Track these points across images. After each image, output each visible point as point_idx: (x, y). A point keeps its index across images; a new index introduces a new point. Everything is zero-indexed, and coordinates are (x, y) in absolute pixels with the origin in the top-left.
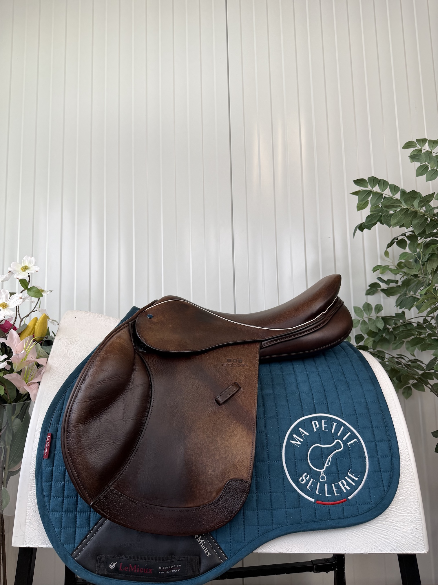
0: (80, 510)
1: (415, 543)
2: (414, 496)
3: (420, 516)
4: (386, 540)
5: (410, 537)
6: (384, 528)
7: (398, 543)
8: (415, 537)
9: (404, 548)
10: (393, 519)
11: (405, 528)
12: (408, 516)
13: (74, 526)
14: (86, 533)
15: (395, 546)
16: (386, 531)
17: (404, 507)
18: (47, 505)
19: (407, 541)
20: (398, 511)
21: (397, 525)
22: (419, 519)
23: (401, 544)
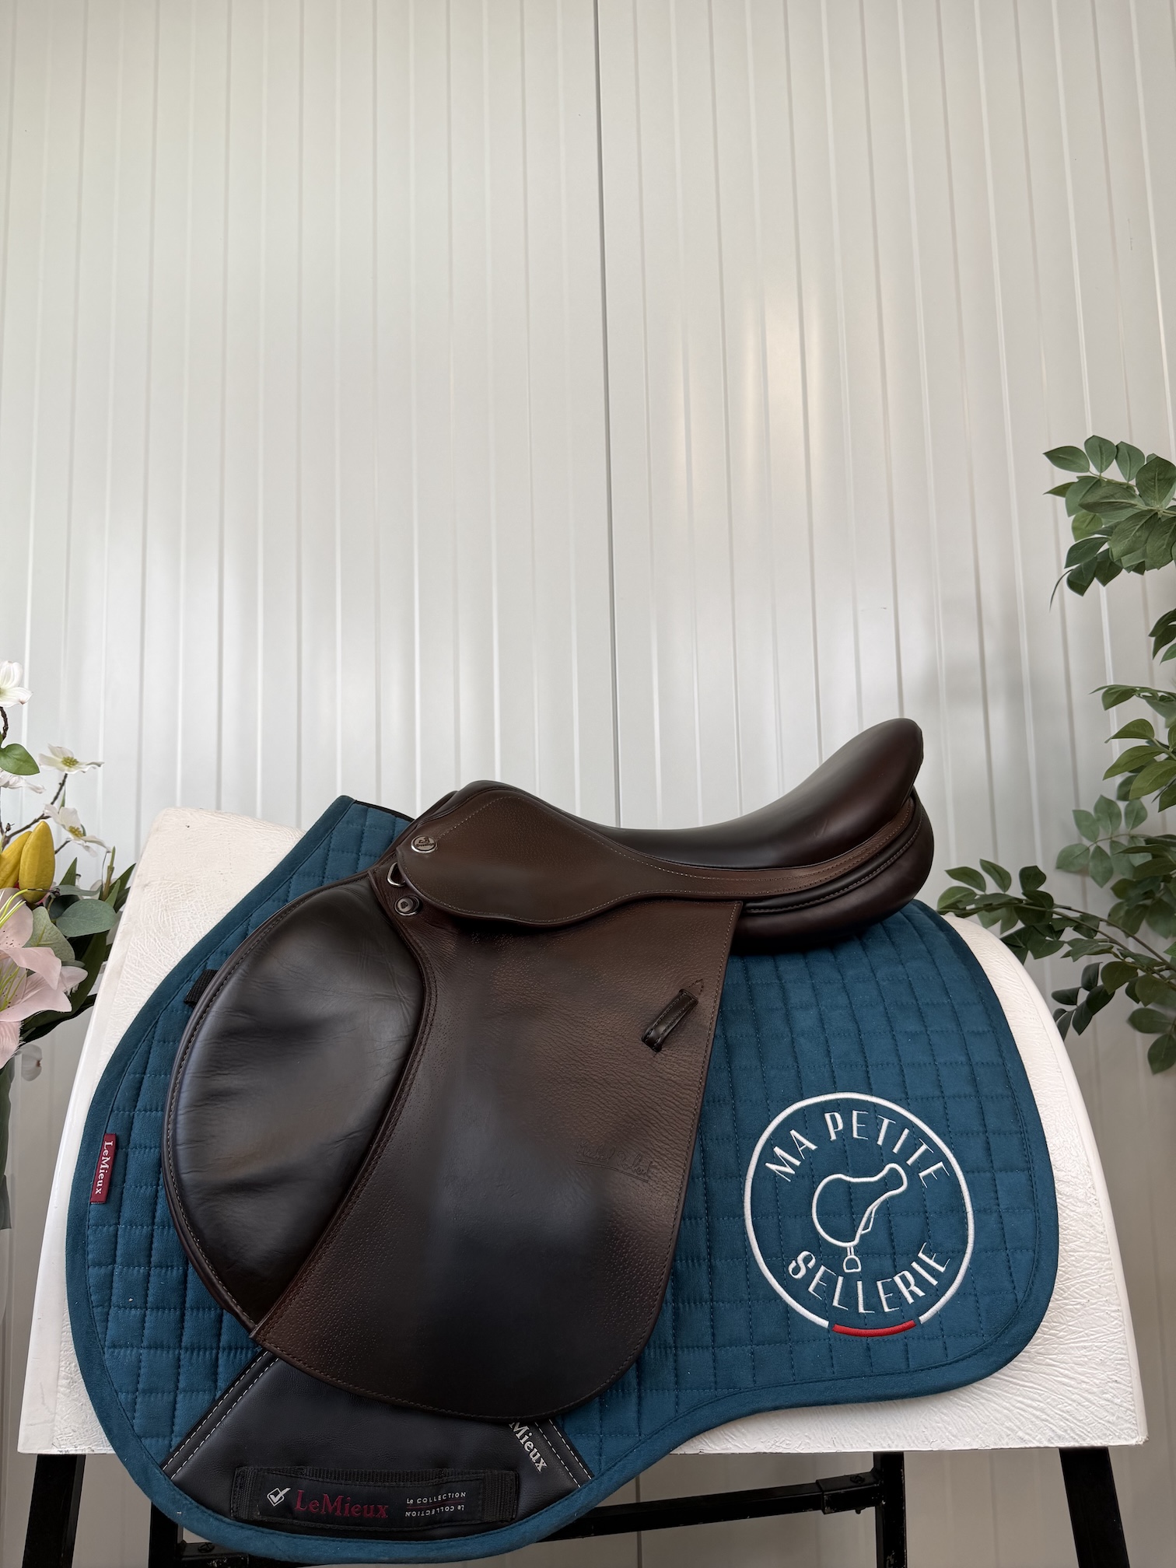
0: (189, 1345)
1: (1112, 1419)
2: (1109, 1294)
3: (1125, 1347)
4: (1038, 1413)
5: (1101, 1403)
6: (1032, 1382)
7: (1067, 1420)
8: (1112, 1402)
9: (1085, 1432)
10: (1055, 1356)
11: (1086, 1380)
12: (1095, 1348)
13: (172, 1386)
14: (206, 1405)
15: (1060, 1427)
16: (1036, 1389)
17: (1084, 1326)
18: (99, 1329)
19: (1092, 1413)
20: (1069, 1337)
21: (1066, 1372)
22: (1122, 1356)
23: (1075, 1421)
